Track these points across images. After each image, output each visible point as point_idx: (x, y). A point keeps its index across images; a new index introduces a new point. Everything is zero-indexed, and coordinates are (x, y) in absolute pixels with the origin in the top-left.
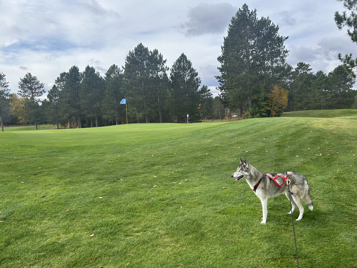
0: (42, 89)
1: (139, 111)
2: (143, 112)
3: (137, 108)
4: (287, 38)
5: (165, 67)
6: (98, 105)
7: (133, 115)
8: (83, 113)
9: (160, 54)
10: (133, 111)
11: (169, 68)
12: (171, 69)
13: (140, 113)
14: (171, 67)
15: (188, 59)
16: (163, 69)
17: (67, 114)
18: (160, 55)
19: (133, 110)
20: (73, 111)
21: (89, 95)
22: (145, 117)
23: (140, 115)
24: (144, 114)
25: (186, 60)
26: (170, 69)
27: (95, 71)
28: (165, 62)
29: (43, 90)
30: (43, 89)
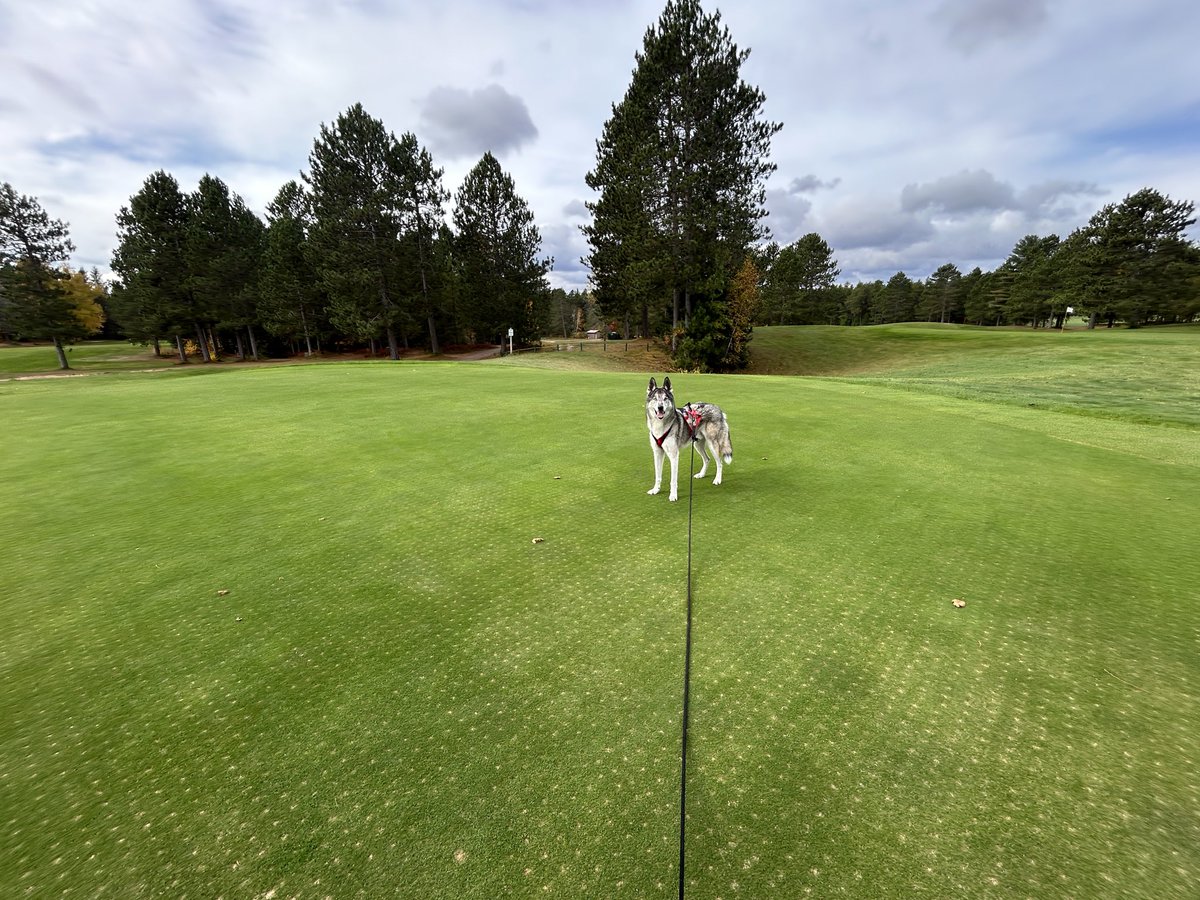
0: (63, 240)
1: (368, 313)
2: (376, 319)
3: (358, 305)
4: (777, 129)
5: (438, 191)
6: (246, 293)
7: (349, 325)
8: (205, 315)
9: (424, 150)
10: (348, 313)
11: (449, 194)
12: (457, 196)
13: (367, 321)
14: (455, 191)
15: (502, 171)
16: (433, 197)
17: (154, 317)
18: (424, 154)
19: (346, 311)
20: (171, 309)
21: (215, 263)
22: (386, 333)
23: (367, 328)
24: (381, 323)
25: (500, 175)
26: (452, 195)
27: (226, 193)
28: (438, 175)
29: (66, 243)
30: (68, 237)
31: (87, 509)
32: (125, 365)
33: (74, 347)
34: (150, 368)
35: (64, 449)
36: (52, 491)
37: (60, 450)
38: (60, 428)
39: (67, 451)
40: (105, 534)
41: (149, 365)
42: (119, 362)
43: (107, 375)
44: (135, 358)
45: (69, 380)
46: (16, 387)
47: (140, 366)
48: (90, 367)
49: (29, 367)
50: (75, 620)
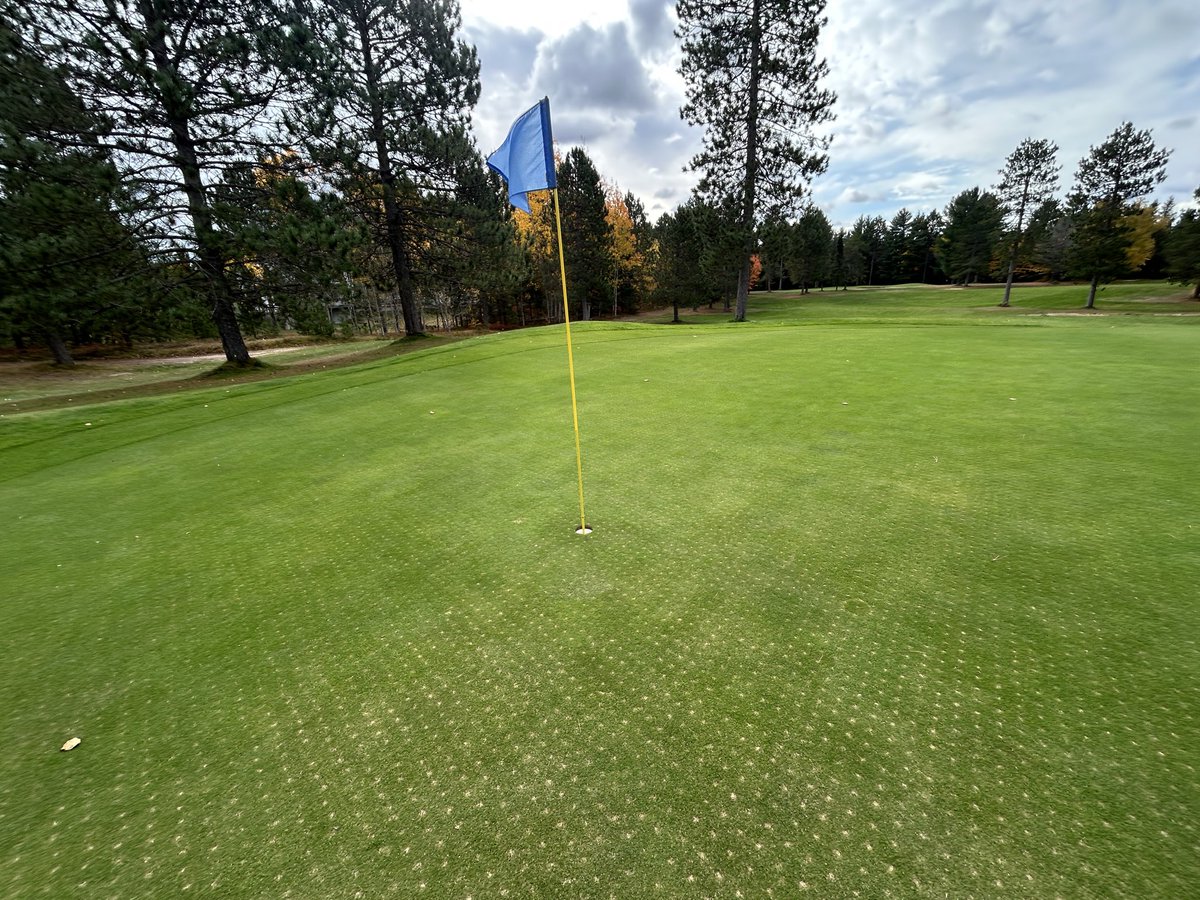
31: (1118, 445)
32: (1148, 307)
33: (1108, 286)
34: (1179, 312)
35: (1099, 383)
36: (1089, 418)
37: (1095, 383)
38: (1097, 363)
39: (1102, 386)
40: (1136, 473)
41: (1178, 308)
42: (1145, 304)
43: (1128, 317)
44: (1164, 299)
45: (1089, 319)
46: (1045, 322)
47: (1169, 308)
48: (1113, 307)
49: (1057, 305)
50: (1102, 536)
